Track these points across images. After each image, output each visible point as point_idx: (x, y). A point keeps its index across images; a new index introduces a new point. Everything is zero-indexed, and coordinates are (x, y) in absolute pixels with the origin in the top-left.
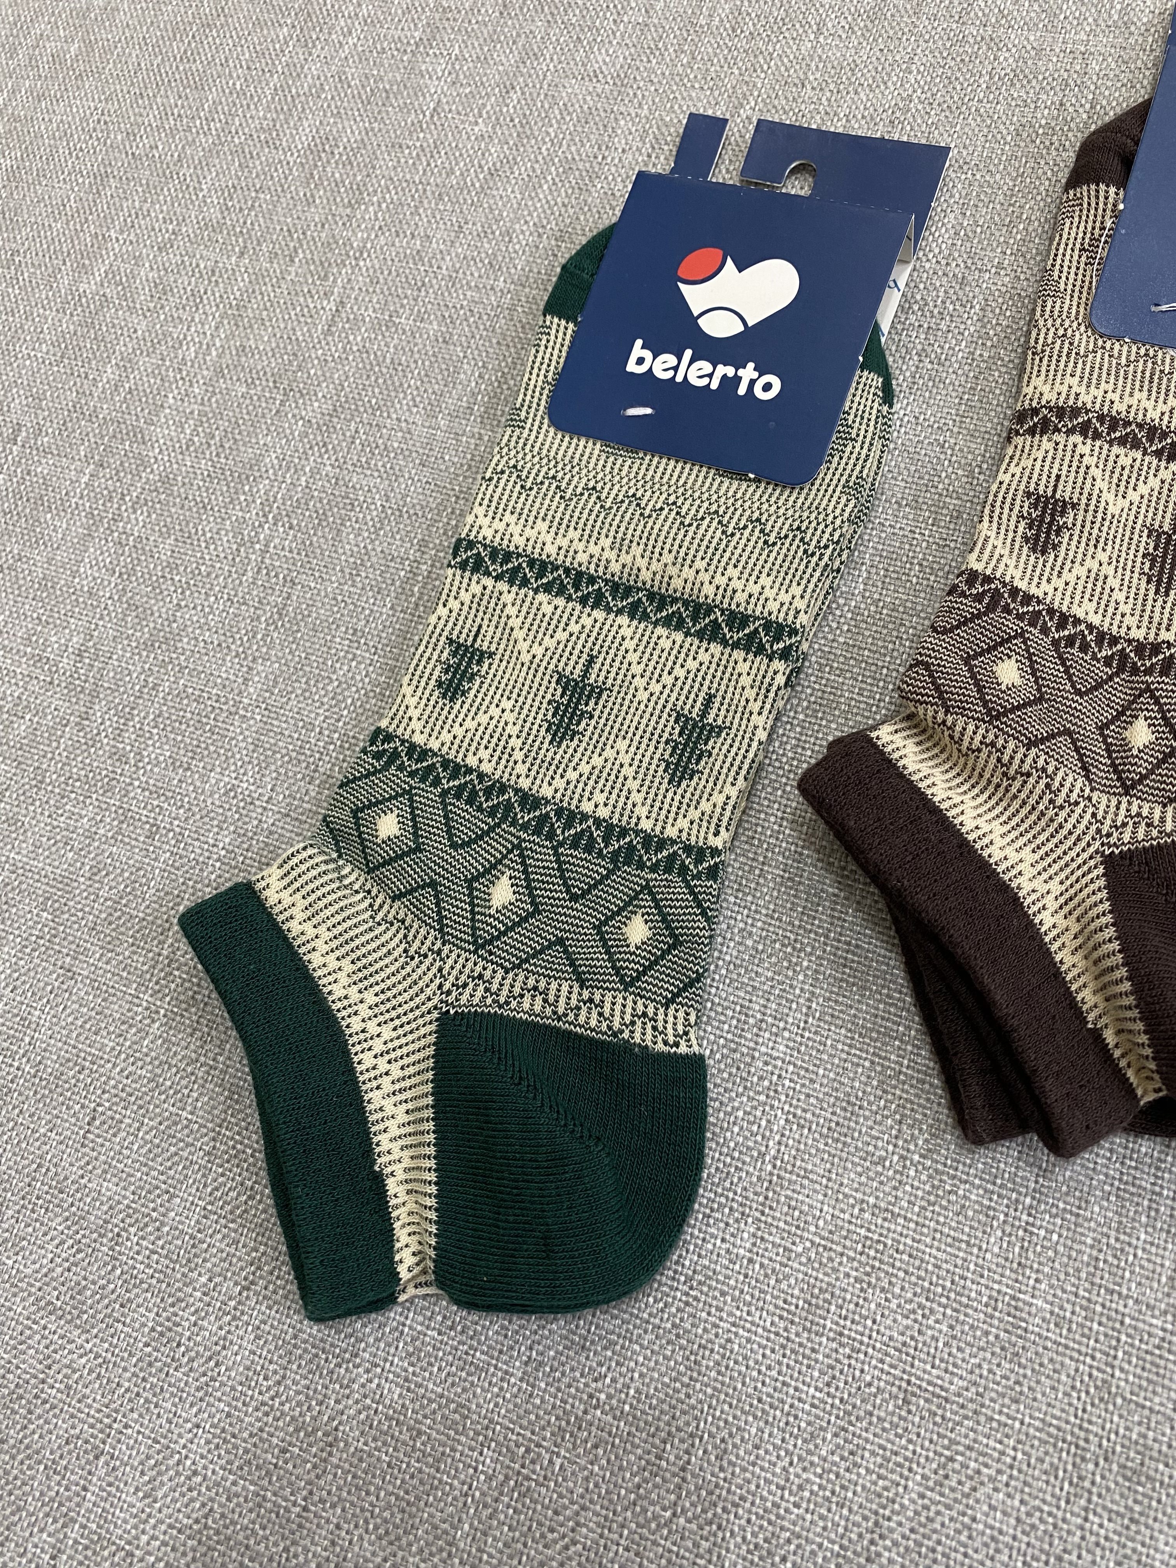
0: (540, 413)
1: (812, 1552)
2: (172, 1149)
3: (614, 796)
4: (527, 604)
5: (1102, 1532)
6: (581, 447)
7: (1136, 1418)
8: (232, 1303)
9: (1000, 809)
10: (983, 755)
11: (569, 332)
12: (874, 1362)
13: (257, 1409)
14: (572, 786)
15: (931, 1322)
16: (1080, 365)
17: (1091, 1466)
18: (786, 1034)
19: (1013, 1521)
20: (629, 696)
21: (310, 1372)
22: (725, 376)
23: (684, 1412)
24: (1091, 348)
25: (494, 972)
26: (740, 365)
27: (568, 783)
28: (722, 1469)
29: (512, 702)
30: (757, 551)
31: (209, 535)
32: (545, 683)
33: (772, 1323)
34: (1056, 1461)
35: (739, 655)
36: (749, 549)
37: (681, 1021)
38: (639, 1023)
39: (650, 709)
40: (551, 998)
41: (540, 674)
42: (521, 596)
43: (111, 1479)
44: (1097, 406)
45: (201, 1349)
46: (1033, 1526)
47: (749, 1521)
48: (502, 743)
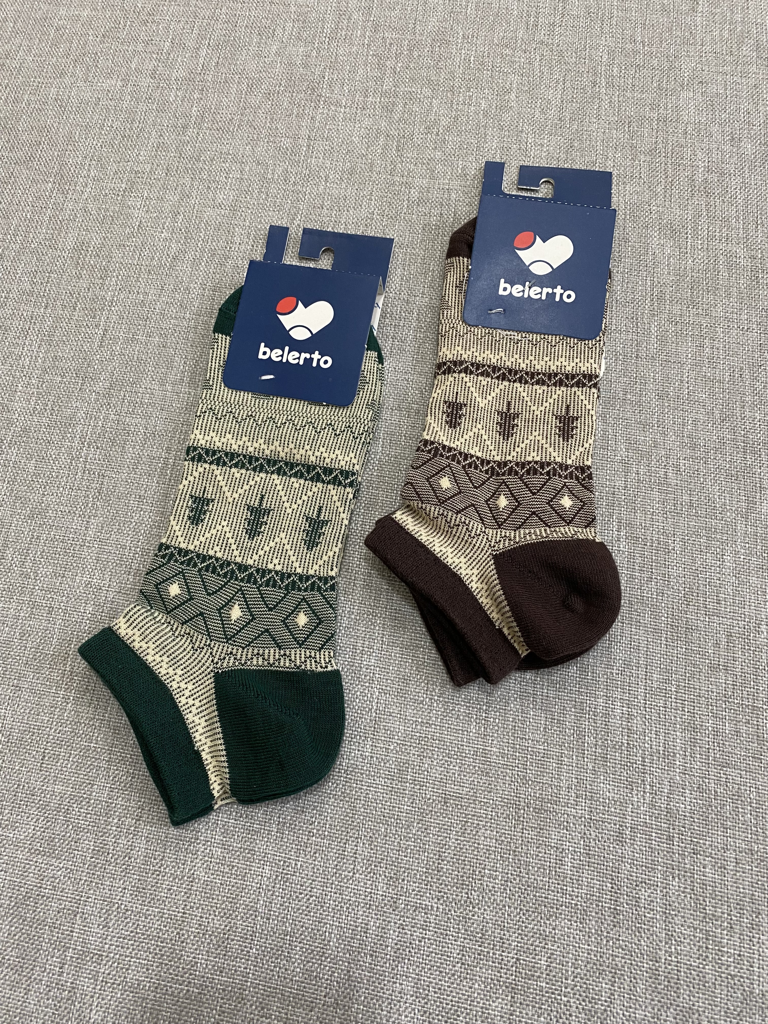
0: (219, 381)
1: (415, 874)
2: (89, 763)
3: (282, 560)
4: (227, 474)
5: (530, 836)
6: (242, 396)
7: (538, 788)
8: (132, 828)
9: (449, 541)
10: (440, 520)
11: (228, 341)
12: (430, 789)
13: (153, 874)
14: (262, 558)
15: (451, 767)
16: (461, 341)
17: (522, 811)
18: (374, 654)
19: (494, 841)
20: (283, 512)
21: (176, 851)
22: (305, 358)
23: (352, 829)
24: (465, 331)
25: (237, 650)
26: (312, 353)
27: (260, 556)
28: (372, 849)
29: (227, 522)
30: (332, 439)
31: (54, 456)
32: (242, 510)
33: (385, 782)
34: (508, 812)
35: (330, 487)
36: (328, 438)
37: (327, 656)
38: (308, 661)
39: (293, 517)
40: (266, 657)
41: (238, 507)
42: (223, 471)
43: (85, 924)
44: (470, 359)
45: (120, 853)
46: (502, 841)
47: (386, 868)
48: (225, 542)
